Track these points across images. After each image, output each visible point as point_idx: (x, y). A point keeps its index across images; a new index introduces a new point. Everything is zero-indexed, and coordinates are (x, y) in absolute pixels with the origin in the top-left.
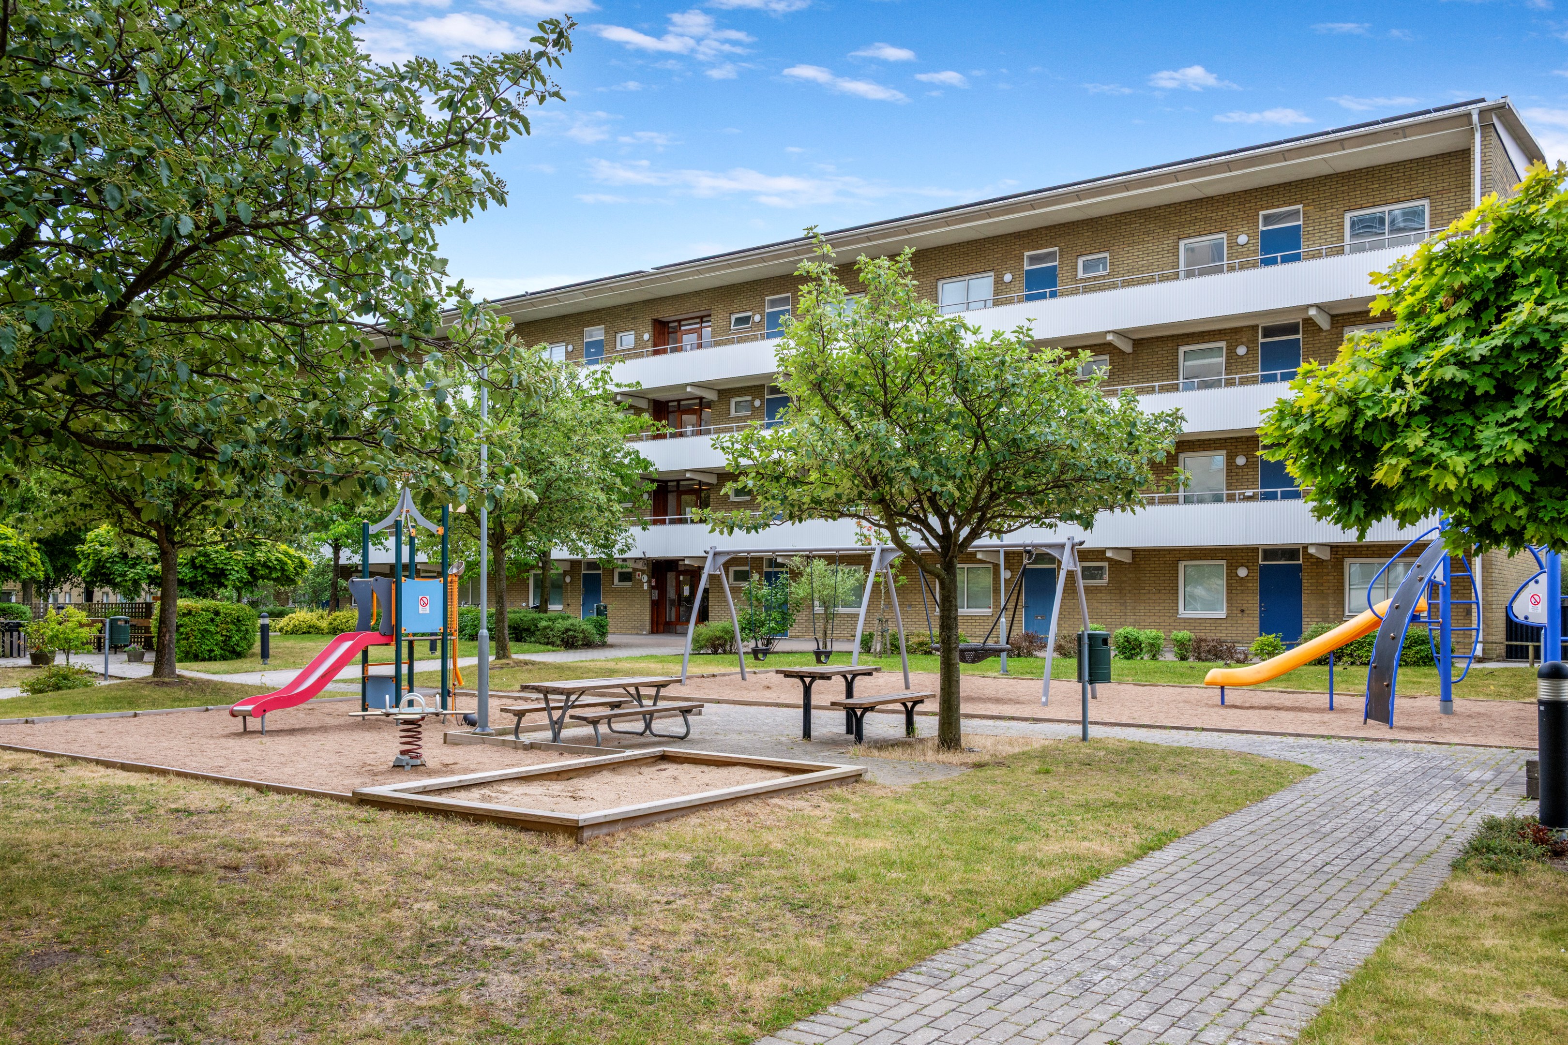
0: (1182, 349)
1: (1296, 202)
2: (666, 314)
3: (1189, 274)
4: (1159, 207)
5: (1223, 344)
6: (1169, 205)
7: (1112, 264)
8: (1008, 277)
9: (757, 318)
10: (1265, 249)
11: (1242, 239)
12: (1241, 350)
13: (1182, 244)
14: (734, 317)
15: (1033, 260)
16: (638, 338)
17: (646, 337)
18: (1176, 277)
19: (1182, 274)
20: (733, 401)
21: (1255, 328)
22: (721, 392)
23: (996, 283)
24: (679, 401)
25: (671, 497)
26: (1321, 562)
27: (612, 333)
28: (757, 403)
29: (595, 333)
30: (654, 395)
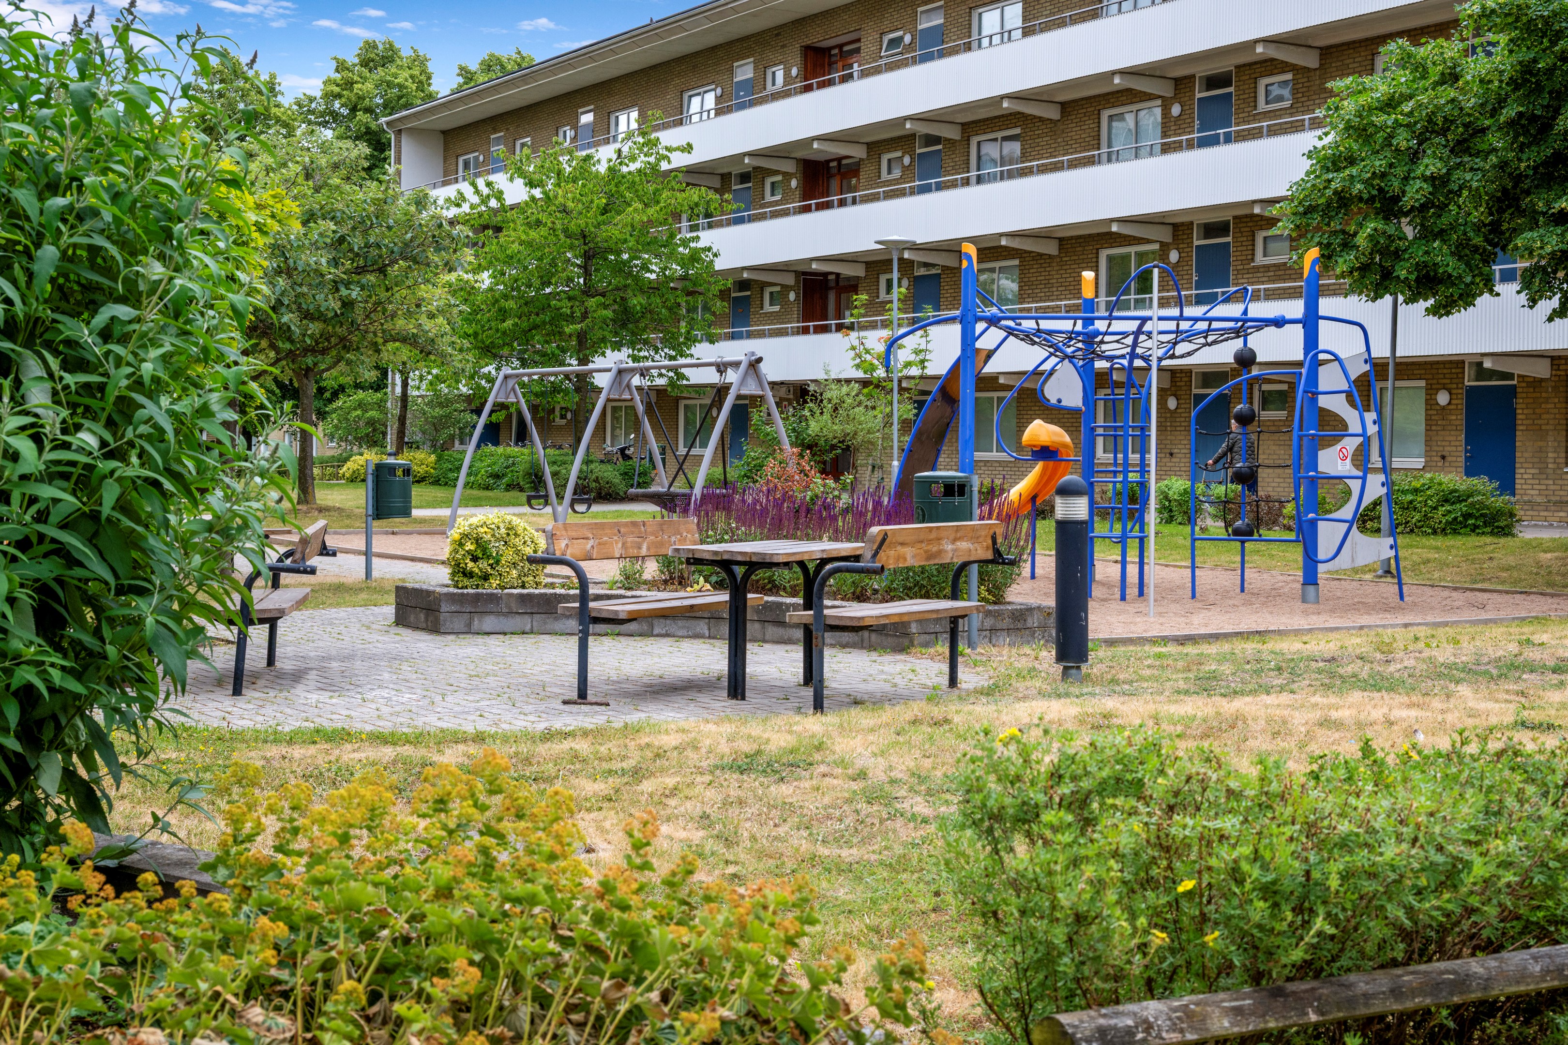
2: (817, 37)
9: (907, 39)
14: (886, 39)
16: (787, 75)
17: (794, 71)
20: (882, 155)
22: (871, 147)
24: (839, 160)
25: (832, 297)
26: (1535, 383)
27: (762, 70)
28: (907, 160)
29: (745, 71)
30: (801, 154)
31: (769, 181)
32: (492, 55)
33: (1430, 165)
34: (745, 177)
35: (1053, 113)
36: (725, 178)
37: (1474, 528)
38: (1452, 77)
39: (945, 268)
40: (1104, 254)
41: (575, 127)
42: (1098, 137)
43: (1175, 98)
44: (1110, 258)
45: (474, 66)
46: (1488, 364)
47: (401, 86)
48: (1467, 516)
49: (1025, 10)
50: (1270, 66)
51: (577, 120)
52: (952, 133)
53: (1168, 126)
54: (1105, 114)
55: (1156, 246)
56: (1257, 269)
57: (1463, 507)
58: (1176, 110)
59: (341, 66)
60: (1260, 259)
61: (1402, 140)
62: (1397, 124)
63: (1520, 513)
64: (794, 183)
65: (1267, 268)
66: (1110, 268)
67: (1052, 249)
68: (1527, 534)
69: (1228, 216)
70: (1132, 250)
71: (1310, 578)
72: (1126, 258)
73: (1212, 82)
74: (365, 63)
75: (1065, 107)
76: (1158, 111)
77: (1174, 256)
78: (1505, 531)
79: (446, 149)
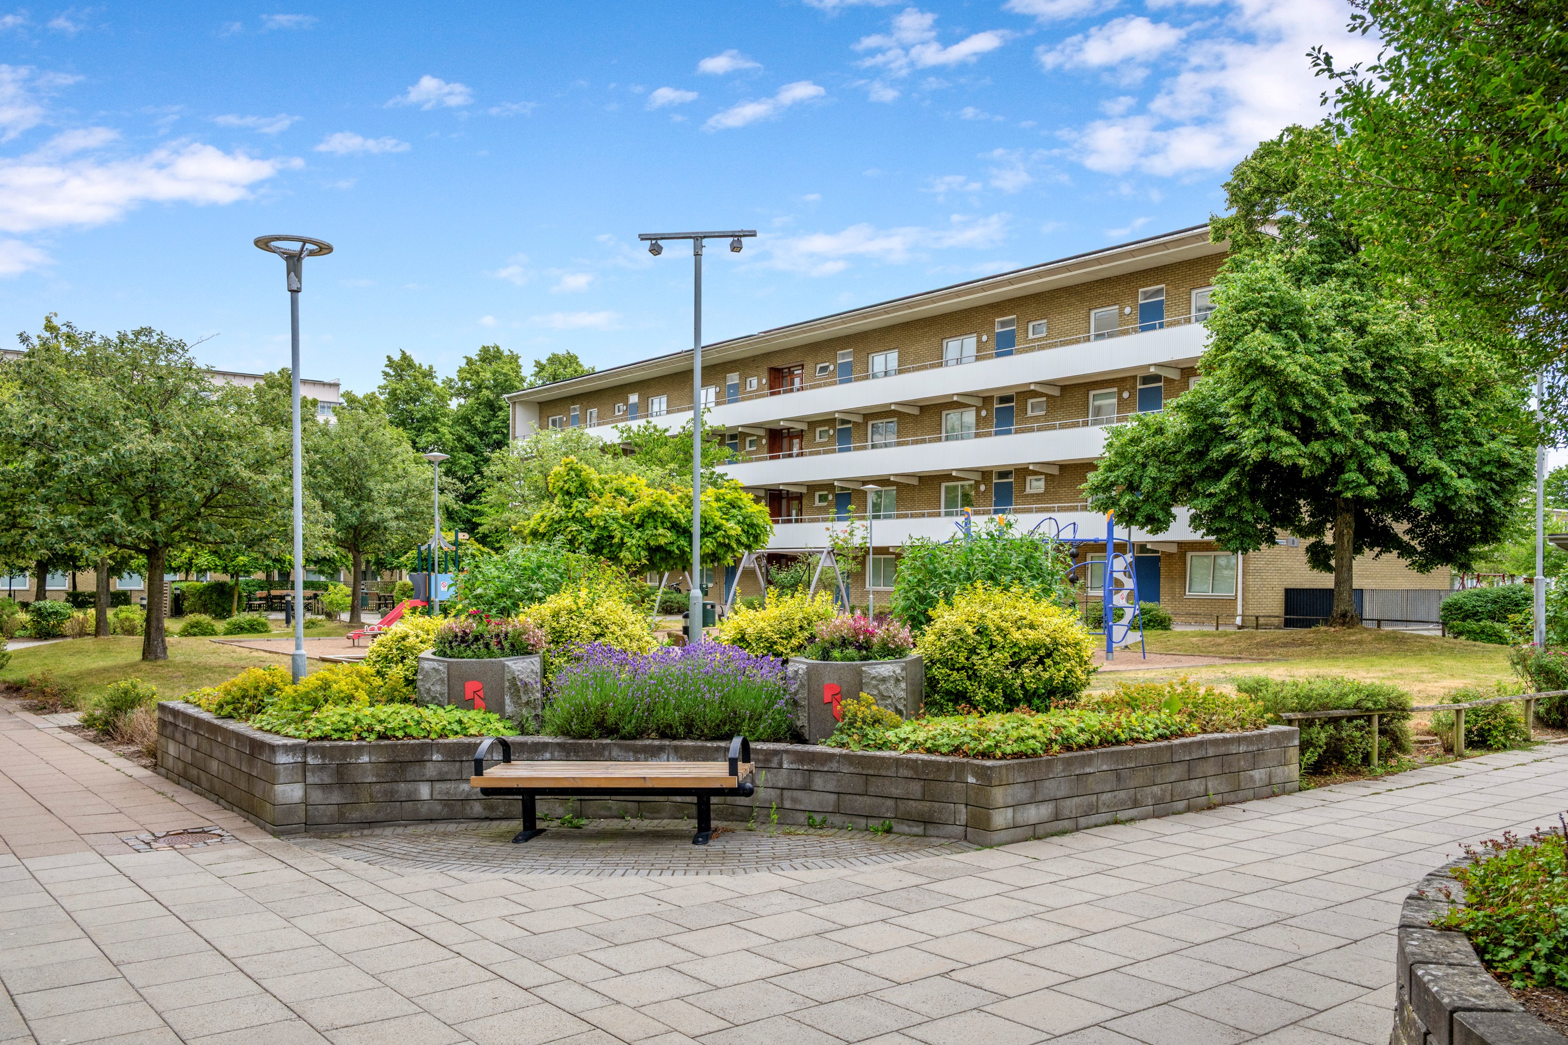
0: (1092, 393)
1: (1161, 283)
2: (777, 363)
3: (1099, 337)
4: (1078, 285)
5: (1115, 389)
6: (1084, 284)
7: (1048, 328)
8: (984, 338)
9: (832, 368)
10: (1143, 319)
11: (1127, 310)
12: (1126, 395)
13: (1093, 313)
14: (818, 366)
15: (1003, 324)
16: (759, 382)
17: (764, 381)
18: (1088, 339)
19: (1092, 337)
20: (818, 430)
21: (1134, 377)
22: (810, 424)
23: (978, 342)
24: (789, 429)
25: (784, 502)
26: (1170, 555)
27: (744, 378)
28: (831, 432)
29: (733, 378)
30: (767, 426)
31: (748, 439)
32: (554, 355)
33: (1152, 471)
34: (733, 437)
35: (916, 411)
36: (723, 436)
37: (1153, 627)
38: (1160, 431)
39: (854, 490)
40: (944, 485)
41: (626, 404)
42: (940, 425)
43: (983, 407)
44: (947, 487)
45: (544, 362)
46: (1149, 546)
47: (505, 375)
48: (1150, 621)
49: (899, 356)
50: (1035, 394)
51: (627, 399)
52: (859, 419)
53: (980, 421)
54: (944, 413)
55: (972, 482)
56: (1027, 495)
57: (1148, 617)
58: (984, 413)
59: (469, 361)
60: (1028, 491)
61: (1140, 459)
62: (1138, 451)
63: (1173, 618)
64: (764, 441)
65: (1032, 495)
66: (946, 493)
67: (915, 482)
68: (1177, 629)
69: (1012, 469)
70: (959, 483)
71: (1110, 650)
72: (956, 487)
73: (1003, 400)
74: (483, 360)
75: (922, 408)
76: (974, 413)
77: (983, 488)
78: (1166, 628)
79: (541, 412)
